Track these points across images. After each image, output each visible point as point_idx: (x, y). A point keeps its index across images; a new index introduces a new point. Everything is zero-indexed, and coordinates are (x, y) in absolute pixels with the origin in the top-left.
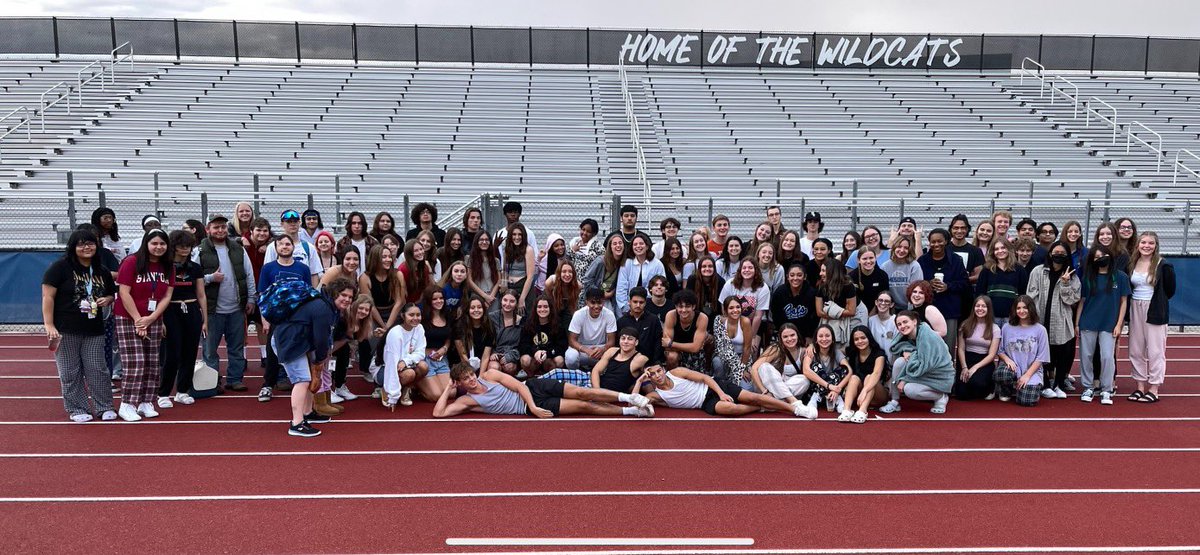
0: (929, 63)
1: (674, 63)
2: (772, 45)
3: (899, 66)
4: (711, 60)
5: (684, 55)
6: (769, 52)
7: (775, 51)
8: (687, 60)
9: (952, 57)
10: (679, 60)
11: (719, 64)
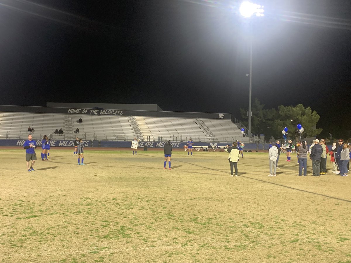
0: (118, 114)
1: (77, 113)
2: (93, 111)
3: (113, 115)
4: (83, 113)
5: (79, 112)
6: (92, 112)
7: (93, 112)
8: (79, 113)
9: (121, 113)
10: (78, 113)
11: (84, 114)
